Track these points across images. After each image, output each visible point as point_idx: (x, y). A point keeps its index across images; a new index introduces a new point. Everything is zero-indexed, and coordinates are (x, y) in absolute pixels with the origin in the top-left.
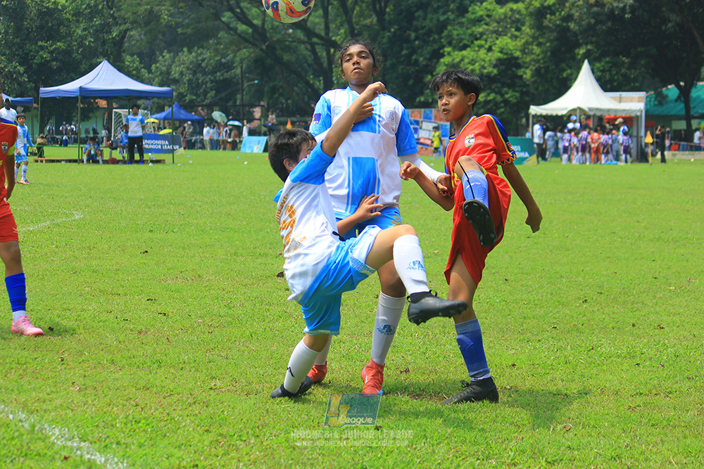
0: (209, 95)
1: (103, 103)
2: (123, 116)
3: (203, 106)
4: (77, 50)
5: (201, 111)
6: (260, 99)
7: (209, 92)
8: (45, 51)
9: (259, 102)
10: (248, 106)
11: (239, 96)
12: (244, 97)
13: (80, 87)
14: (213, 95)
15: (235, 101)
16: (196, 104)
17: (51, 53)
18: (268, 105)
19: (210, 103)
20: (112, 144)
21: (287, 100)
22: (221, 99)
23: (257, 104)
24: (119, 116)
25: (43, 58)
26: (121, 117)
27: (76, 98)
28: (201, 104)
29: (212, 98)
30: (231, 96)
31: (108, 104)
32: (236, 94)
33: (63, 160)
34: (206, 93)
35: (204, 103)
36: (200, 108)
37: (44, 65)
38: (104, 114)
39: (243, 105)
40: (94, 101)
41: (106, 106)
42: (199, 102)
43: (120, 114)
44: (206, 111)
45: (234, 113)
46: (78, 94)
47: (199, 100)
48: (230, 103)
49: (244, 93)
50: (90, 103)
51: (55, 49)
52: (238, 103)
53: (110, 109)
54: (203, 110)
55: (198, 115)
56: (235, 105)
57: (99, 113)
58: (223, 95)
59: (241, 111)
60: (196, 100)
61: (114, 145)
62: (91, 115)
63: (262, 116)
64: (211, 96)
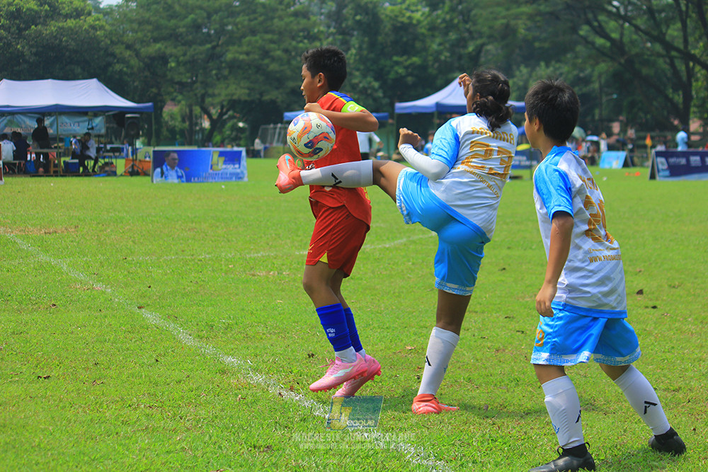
4: (433, 65)
6: (619, 114)
8: (400, 66)
9: (618, 117)
10: (606, 121)
11: (597, 112)
12: (603, 112)
13: (436, 103)
15: (593, 116)
17: (406, 68)
18: (627, 119)
21: (646, 115)
23: (616, 119)
25: (397, 72)
27: (431, 114)
30: (590, 111)
32: (595, 109)
37: (399, 80)
39: (601, 120)
45: (593, 128)
46: (435, 110)
48: (589, 118)
49: (603, 108)
51: (411, 64)
52: (597, 117)
56: (593, 120)
59: (600, 126)
63: (621, 131)
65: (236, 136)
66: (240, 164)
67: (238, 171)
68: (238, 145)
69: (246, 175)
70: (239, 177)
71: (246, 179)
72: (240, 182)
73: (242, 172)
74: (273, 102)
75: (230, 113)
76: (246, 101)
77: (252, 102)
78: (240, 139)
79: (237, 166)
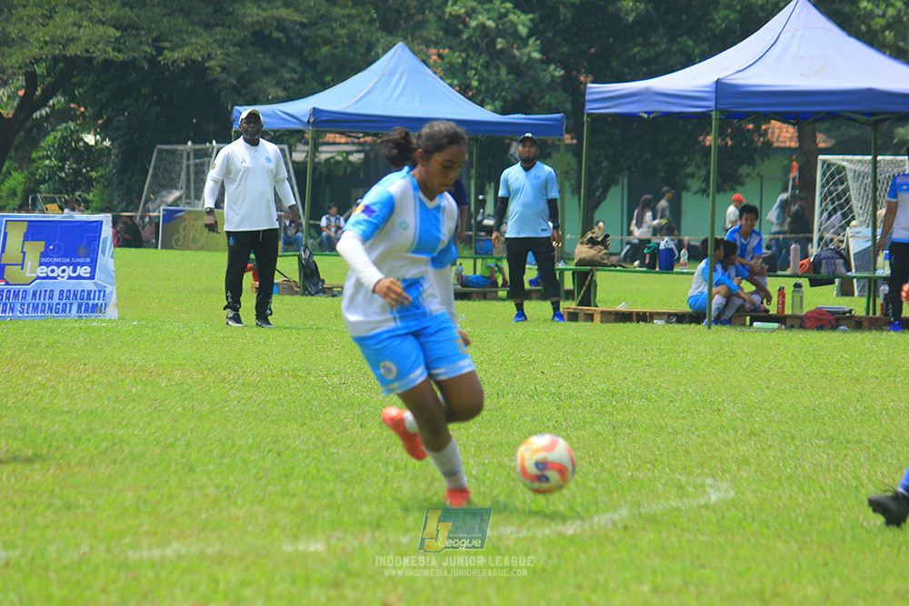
1: (783, 134)
2: (850, 175)
13: (718, 82)
20: (816, 265)
24: (837, 175)
26: (842, 181)
27: (702, 120)
31: (800, 138)
33: (660, 315)
38: (788, 170)
40: (758, 127)
41: (794, 144)
43: (841, 169)
46: (712, 104)
50: (740, 135)
53: (807, 155)
57: (770, 167)
61: (824, 271)
62: (744, 170)
65: (77, 172)
66: (93, 265)
67: (89, 285)
68: (87, 206)
69: (114, 299)
70: (90, 305)
71: (112, 312)
72: (93, 321)
73: (102, 291)
74: (196, 69)
75: (58, 100)
76: (108, 63)
77: (129, 65)
78: (89, 183)
79: (84, 271)
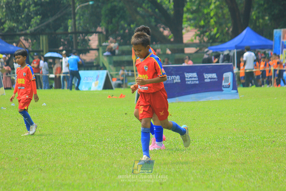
0: (33, 21)
3: (26, 35)
5: (24, 42)
6: (97, 24)
7: (33, 18)
9: (96, 27)
10: (82, 33)
11: (70, 22)
12: (77, 23)
14: (38, 21)
15: (66, 28)
16: (18, 32)
18: (107, 31)
19: (35, 30)
21: (129, 25)
22: (48, 26)
23: (93, 30)
28: (23, 32)
29: (38, 25)
30: (61, 22)
32: (67, 19)
34: (28, 19)
35: (28, 31)
36: (23, 38)
39: (76, 33)
42: (22, 30)
44: (30, 41)
45: (66, 43)
47: (21, 28)
48: (60, 31)
49: (77, 18)
52: (69, 31)
54: (26, 40)
55: (21, 47)
56: (66, 33)
58: (51, 20)
59: (74, 40)
60: (17, 28)
63: (100, 45)
64: (36, 22)
